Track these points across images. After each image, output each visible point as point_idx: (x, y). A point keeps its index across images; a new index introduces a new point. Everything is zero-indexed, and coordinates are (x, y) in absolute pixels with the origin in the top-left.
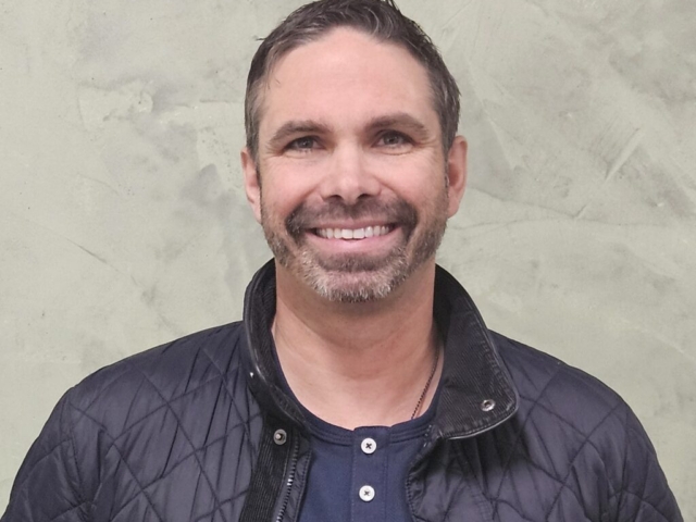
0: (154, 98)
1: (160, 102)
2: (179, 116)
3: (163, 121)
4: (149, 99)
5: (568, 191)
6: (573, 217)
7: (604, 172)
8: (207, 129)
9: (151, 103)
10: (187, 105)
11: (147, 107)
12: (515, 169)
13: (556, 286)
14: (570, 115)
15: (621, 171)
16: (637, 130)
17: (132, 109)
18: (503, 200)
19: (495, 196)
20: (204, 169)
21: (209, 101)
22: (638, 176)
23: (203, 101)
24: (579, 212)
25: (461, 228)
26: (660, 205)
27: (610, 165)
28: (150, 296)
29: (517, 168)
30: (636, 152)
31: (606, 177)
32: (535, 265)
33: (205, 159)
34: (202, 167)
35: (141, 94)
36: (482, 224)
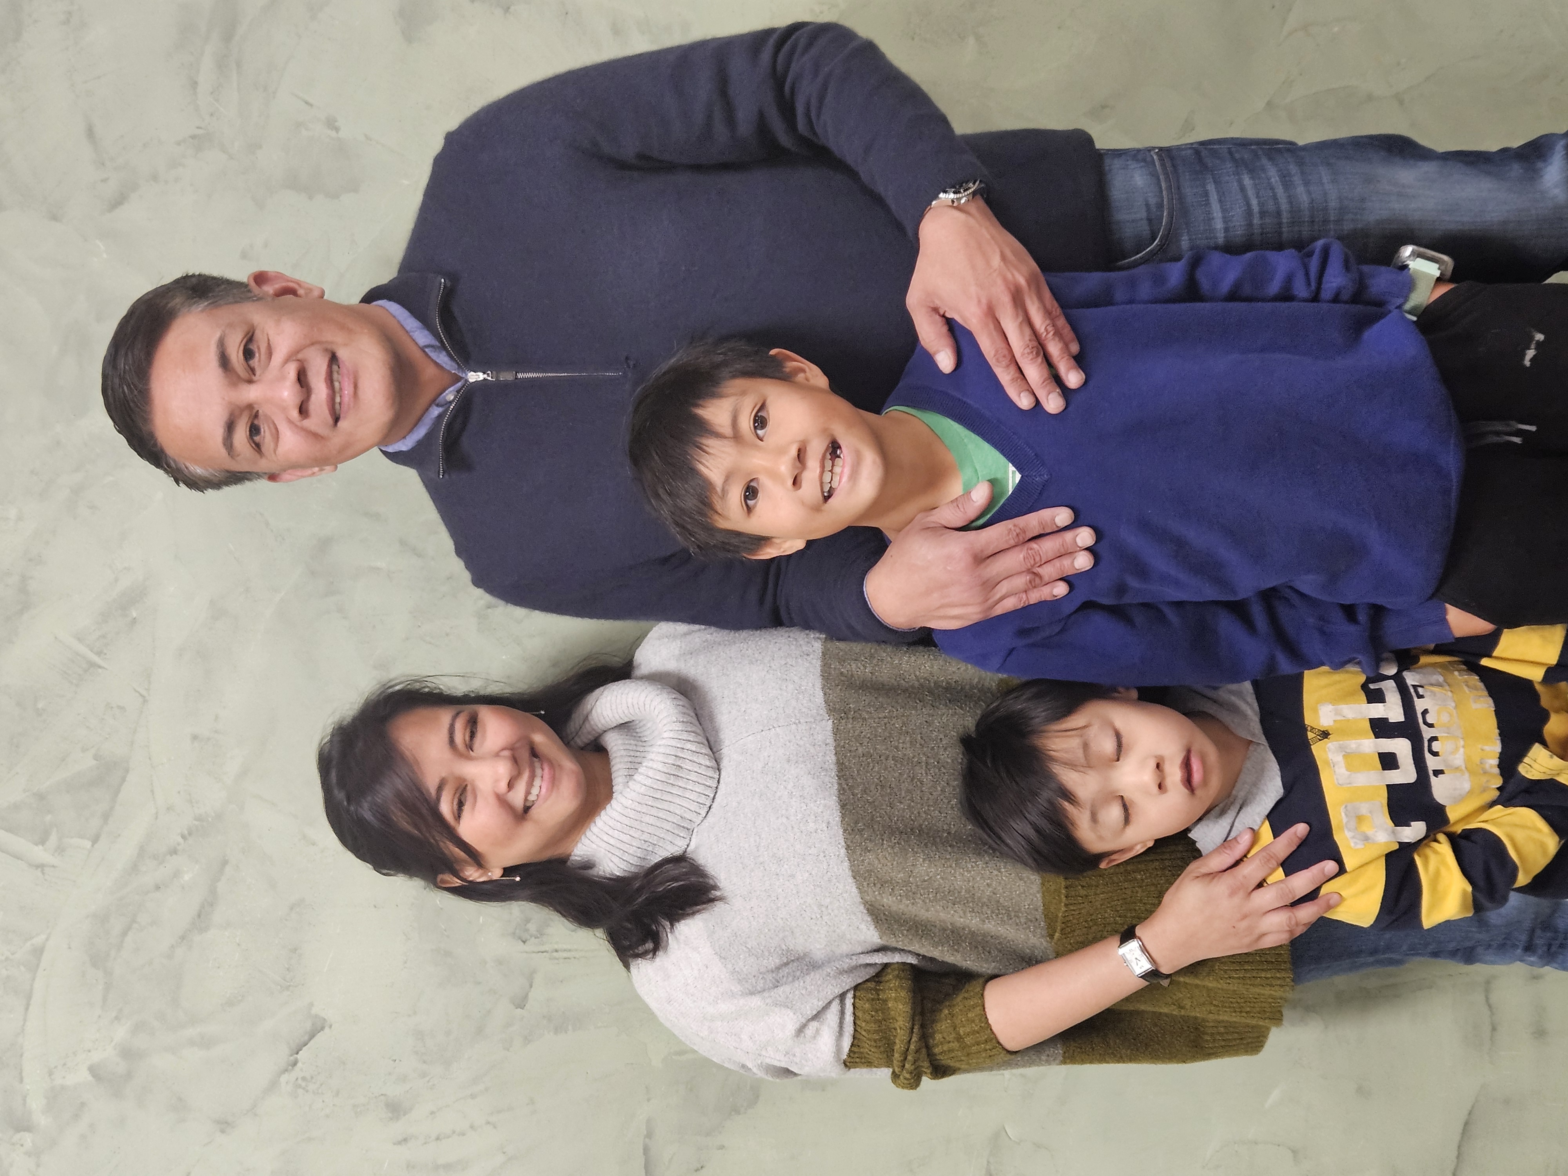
0: (18, 1129)
1: (23, 1125)
2: (36, 1104)
3: (42, 1120)
4: (18, 1136)
5: (119, 707)
6: (145, 701)
7: (100, 670)
8: (50, 1074)
9: (22, 1133)
10: (26, 1097)
11: (27, 1139)
12: (97, 760)
13: (217, 718)
14: (40, 705)
15: (99, 653)
16: (56, 638)
17: (28, 1154)
18: (127, 771)
19: (123, 780)
20: (94, 1076)
21: (21, 1073)
22: (104, 636)
23: (21, 1080)
24: (141, 695)
25: (157, 813)
26: (134, 615)
27: (93, 665)
28: (224, 1125)
29: (96, 757)
30: (79, 639)
31: (106, 669)
32: (195, 738)
33: (84, 1075)
34: (90, 1078)
35: (13, 1144)
36: (152, 791)
